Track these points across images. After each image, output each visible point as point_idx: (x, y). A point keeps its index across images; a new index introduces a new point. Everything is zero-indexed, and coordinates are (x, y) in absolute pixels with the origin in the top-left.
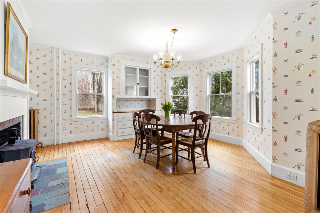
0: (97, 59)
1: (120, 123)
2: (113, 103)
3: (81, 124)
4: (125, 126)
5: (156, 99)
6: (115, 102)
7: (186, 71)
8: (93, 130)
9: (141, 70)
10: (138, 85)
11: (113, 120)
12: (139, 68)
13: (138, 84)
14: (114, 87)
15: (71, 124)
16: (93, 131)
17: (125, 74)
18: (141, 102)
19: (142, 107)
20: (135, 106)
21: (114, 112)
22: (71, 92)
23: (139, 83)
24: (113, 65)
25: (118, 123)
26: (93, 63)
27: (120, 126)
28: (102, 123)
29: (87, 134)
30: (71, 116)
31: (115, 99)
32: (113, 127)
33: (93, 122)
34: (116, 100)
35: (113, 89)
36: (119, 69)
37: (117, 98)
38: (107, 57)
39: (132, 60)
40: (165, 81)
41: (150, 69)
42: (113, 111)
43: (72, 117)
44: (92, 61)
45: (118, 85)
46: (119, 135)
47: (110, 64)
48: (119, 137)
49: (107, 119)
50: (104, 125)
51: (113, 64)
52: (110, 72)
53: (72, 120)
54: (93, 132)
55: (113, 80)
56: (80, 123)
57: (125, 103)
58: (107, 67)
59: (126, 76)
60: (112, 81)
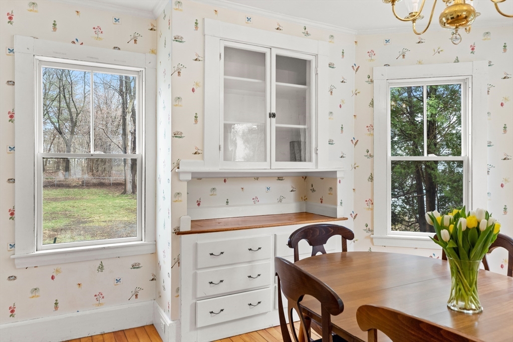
0: (117, 20)
1: (205, 276)
2: (176, 195)
3: (53, 278)
4: (222, 288)
5: (339, 175)
6: (183, 188)
7: (457, 61)
8: (99, 296)
9: (281, 61)
10: (273, 120)
11: (177, 262)
12: (275, 52)
13: (273, 115)
14: (179, 130)
15: (12, 278)
16: (102, 301)
17: (222, 77)
18: (275, 185)
19: (280, 201)
20: (255, 200)
21: (178, 233)
22: (12, 149)
23: (274, 111)
24: (177, 39)
25: (195, 275)
26: (100, 35)
27: (204, 289)
28: (134, 267)
29: (75, 314)
30: (12, 246)
31: (182, 177)
32: (177, 291)
33: (101, 268)
34: (189, 182)
35: (176, 135)
36: (201, 54)
37: (193, 173)
38: (152, 12)
39: (249, 19)
40: (372, 104)
41: (316, 56)
42: (175, 226)
43: (18, 252)
44: (97, 30)
45: (196, 121)
46: (199, 325)
47: (166, 34)
48: (199, 332)
49: (155, 254)
50: (144, 274)
51: (175, 34)
52: (165, 66)
53: (16, 261)
54: (100, 304)
55: (177, 100)
56: (51, 271)
57: (221, 187)
58: (154, 52)
59: (227, 86)
60: (173, 106)
